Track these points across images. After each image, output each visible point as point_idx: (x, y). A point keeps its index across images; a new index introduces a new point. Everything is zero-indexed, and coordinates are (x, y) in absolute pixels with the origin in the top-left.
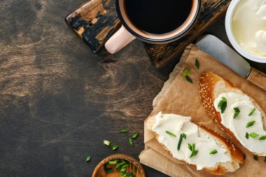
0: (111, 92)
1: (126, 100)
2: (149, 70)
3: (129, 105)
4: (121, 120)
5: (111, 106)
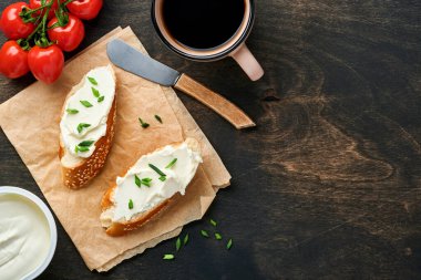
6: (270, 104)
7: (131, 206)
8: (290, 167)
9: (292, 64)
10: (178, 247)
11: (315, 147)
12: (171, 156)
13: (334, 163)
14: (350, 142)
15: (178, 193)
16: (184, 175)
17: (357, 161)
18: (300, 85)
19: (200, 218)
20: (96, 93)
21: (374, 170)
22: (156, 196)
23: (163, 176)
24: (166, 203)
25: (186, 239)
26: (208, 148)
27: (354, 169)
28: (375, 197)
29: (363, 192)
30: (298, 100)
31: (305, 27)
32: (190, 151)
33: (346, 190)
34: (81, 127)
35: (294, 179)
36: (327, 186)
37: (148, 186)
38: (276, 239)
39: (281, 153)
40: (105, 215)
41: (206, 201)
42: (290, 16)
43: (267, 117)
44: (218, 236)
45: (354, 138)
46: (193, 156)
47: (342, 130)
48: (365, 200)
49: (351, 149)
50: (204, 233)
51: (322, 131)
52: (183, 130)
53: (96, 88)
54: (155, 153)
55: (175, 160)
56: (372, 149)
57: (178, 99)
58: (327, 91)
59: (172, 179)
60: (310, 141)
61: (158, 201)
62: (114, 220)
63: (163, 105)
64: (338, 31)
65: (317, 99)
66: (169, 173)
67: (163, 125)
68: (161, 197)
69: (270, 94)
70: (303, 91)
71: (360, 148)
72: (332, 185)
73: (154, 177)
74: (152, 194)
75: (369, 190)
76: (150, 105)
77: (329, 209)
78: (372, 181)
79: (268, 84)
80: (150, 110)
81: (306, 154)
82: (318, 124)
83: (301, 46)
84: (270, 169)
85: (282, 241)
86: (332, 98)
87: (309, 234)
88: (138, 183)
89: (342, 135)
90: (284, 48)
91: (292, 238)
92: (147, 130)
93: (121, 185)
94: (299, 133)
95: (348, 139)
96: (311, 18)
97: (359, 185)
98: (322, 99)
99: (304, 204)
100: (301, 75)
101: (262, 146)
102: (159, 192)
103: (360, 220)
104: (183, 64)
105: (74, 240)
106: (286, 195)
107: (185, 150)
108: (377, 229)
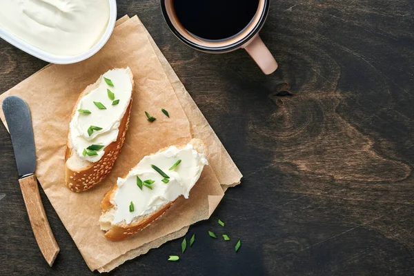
0: (283, 136)
1: (302, 148)
2: (337, 111)
3: (305, 155)
4: (293, 175)
5: (281, 155)
6: (283, 99)
7: (132, 209)
8: (303, 166)
9: (307, 58)
10: (184, 248)
11: (329, 145)
12: (175, 157)
13: (349, 163)
14: (366, 141)
15: (182, 196)
16: (188, 177)
17: (373, 161)
18: (315, 80)
19: (207, 218)
20: (111, 96)
21: (390, 170)
22: (158, 199)
23: (166, 177)
24: (168, 207)
25: (193, 239)
26: (217, 146)
27: (370, 169)
28: (392, 199)
29: (379, 193)
30: (313, 95)
31: (322, 19)
32: (195, 153)
33: (362, 191)
34: (91, 130)
35: (307, 179)
36: (341, 186)
37: (151, 188)
38: (286, 241)
39: (293, 151)
40: (104, 218)
41: (214, 201)
42: (306, 8)
43: (280, 113)
44: (226, 238)
45: (371, 136)
46: (198, 158)
47: (358, 128)
48: (381, 202)
49: (367, 148)
50: (211, 234)
51: (337, 129)
52: (191, 126)
53: (112, 90)
54: (158, 154)
55: (180, 162)
56: (389, 149)
57: (186, 92)
58: (343, 87)
59: (176, 181)
60: (324, 139)
61: (160, 205)
62: (114, 223)
63: (171, 98)
64: (356, 23)
65: (332, 95)
66: (173, 175)
67: (170, 120)
68: (163, 200)
69: (283, 89)
70: (318, 86)
71: (376, 148)
72: (347, 186)
73: (157, 178)
74: (155, 196)
75: (386, 191)
76: (157, 98)
77: (343, 211)
78: (388, 182)
79: (281, 78)
80: (156, 103)
81: (320, 152)
82: (333, 121)
83: (316, 39)
84: (282, 168)
85: (294, 244)
86: (349, 94)
87: (321, 236)
88: (140, 184)
89: (358, 133)
90: (299, 40)
91: (304, 240)
92: (153, 124)
93: (121, 187)
94: (313, 131)
95: (365, 137)
96: (328, 9)
97: (375, 186)
98: (338, 95)
99: (317, 205)
100: (316, 69)
101: (274, 143)
102: (162, 194)
103: (375, 223)
104: (192, 56)
105: (74, 238)
106: (299, 196)
107: (190, 150)
108: (393, 232)
